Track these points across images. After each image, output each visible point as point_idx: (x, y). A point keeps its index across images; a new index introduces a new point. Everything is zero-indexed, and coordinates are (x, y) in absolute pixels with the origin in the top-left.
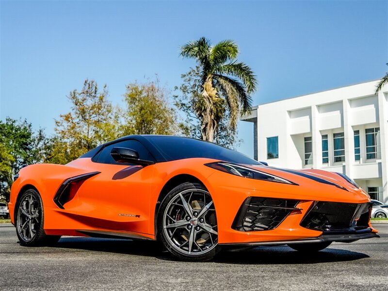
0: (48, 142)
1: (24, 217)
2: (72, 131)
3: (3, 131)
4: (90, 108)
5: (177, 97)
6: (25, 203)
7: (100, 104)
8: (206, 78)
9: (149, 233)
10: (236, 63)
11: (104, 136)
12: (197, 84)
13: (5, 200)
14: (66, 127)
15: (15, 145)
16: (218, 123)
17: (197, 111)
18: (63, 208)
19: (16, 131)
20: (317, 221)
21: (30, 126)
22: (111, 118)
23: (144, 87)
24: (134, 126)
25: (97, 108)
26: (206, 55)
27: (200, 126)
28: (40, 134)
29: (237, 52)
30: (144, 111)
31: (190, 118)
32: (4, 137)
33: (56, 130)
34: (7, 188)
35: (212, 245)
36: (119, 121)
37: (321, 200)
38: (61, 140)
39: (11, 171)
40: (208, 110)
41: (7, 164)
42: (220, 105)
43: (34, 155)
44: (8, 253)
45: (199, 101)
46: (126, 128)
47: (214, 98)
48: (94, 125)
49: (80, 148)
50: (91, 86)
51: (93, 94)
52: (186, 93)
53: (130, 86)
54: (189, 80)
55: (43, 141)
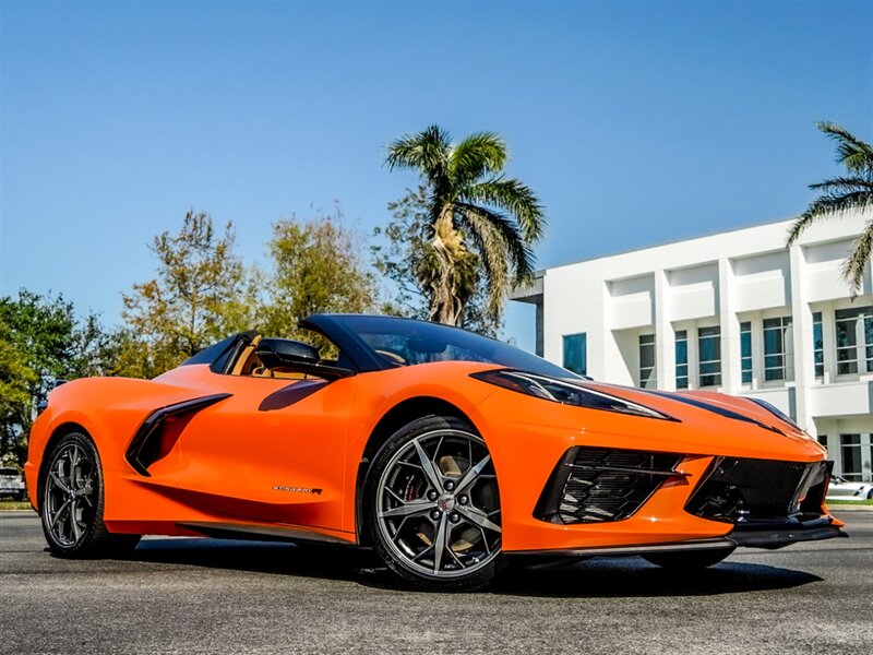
0: (107, 343)
1: (59, 495)
2: (158, 319)
3: (13, 319)
4: (197, 271)
5: (378, 249)
6: (61, 464)
7: (218, 263)
8: (441, 211)
9: (344, 529)
10: (503, 181)
11: (226, 329)
12: (422, 222)
13: (16, 462)
14: (146, 309)
15: (38, 348)
16: (463, 303)
17: (421, 280)
18: (147, 475)
19: (40, 318)
20: (719, 501)
21: (70, 308)
22: (240, 292)
23: (310, 228)
24: (289, 308)
25: (212, 271)
26: (440, 164)
27: (426, 310)
28: (91, 325)
29: (504, 156)
30: (310, 277)
31: (406, 293)
32: (14, 331)
33: (125, 316)
34: (21, 438)
35: (487, 555)
36: (257, 299)
37: (729, 455)
38: (134, 337)
39: (30, 403)
40: (444, 277)
41: (21, 388)
42: (468, 266)
43: (77, 369)
44: (24, 572)
45: (426, 258)
46: (273, 312)
47: (456, 252)
48: (205, 306)
49: (174, 354)
50: (198, 225)
51: (204, 242)
52: (398, 242)
53: (281, 225)
54: (404, 215)
55: (97, 340)
